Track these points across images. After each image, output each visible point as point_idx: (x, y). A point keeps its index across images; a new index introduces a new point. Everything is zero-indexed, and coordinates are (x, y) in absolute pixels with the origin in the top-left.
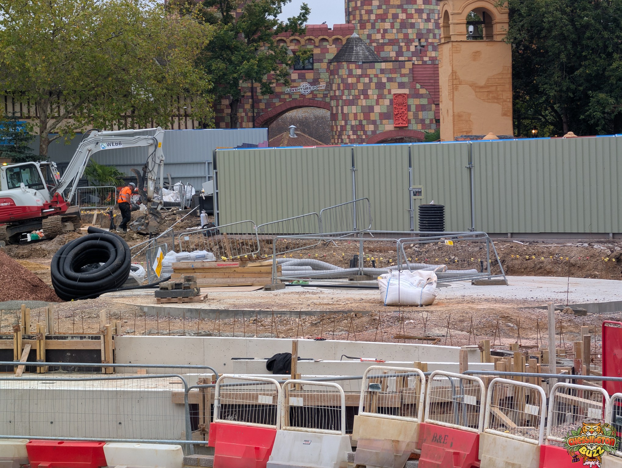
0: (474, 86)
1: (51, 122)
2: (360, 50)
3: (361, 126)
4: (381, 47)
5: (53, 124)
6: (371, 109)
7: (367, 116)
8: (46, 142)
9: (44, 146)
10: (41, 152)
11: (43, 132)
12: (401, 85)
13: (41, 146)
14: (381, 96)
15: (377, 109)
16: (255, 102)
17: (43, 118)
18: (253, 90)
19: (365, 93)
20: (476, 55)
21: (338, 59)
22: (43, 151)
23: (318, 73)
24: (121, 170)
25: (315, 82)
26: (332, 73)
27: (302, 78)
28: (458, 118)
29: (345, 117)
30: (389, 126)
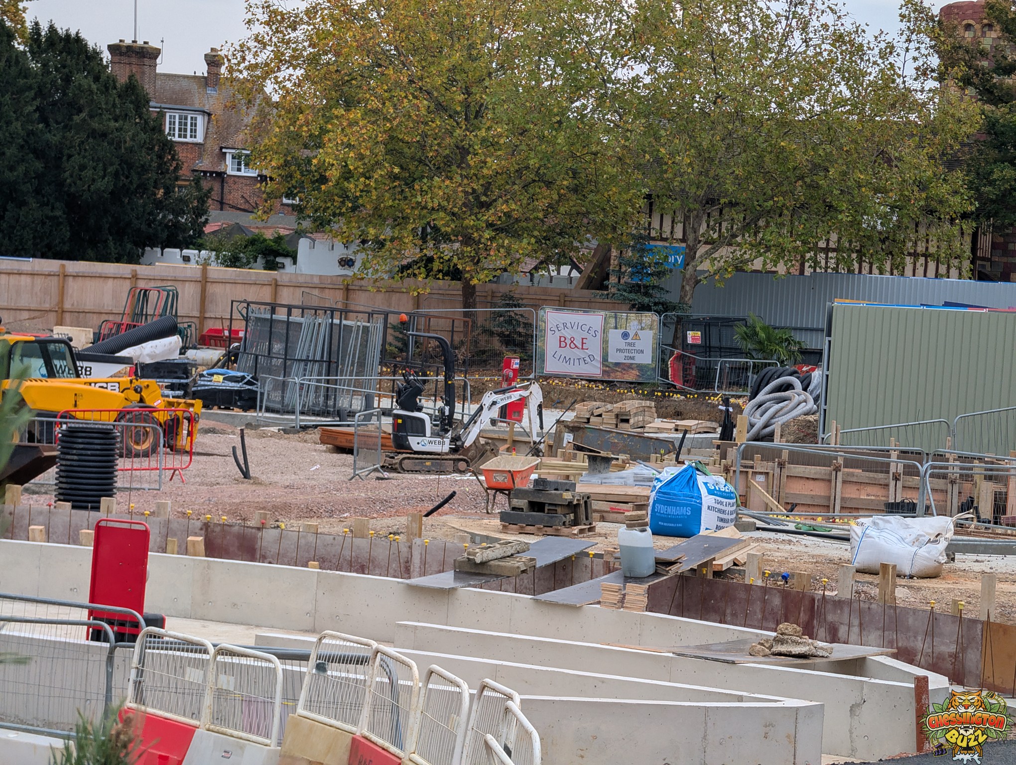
1: (702, 249)
5: (706, 252)
8: (692, 283)
9: (688, 288)
10: (682, 298)
11: (688, 265)
13: (683, 287)
17: (690, 242)
22: (686, 295)
24: (797, 336)
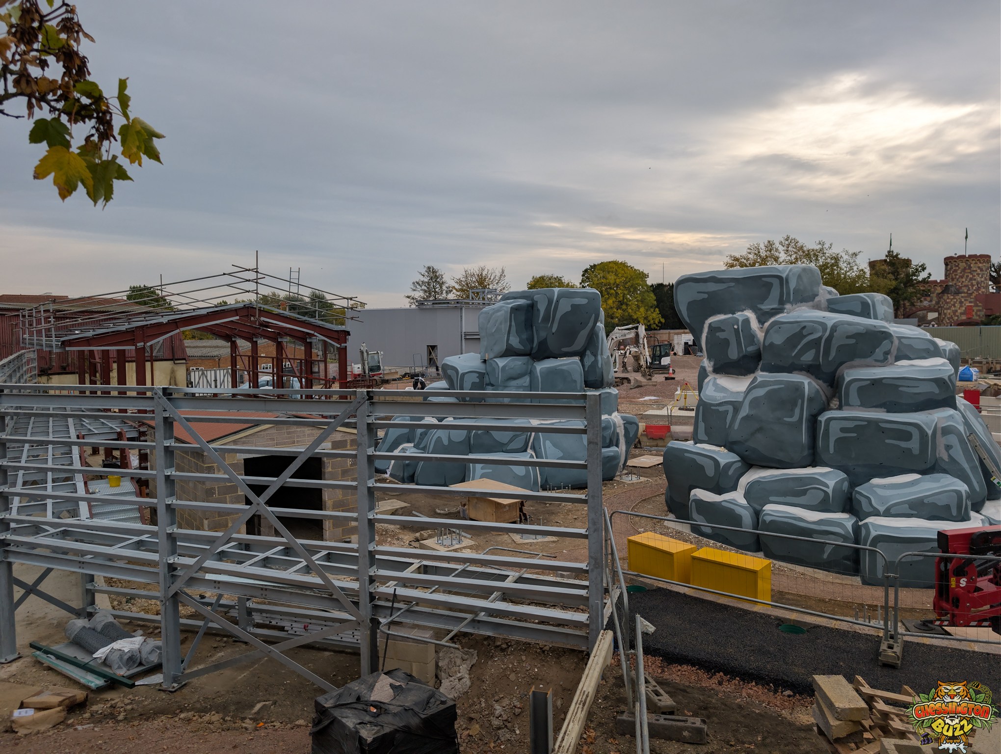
2: (952, 289)
3: (952, 318)
4: (961, 288)
6: (956, 311)
7: (955, 314)
12: (970, 302)
14: (961, 306)
15: (959, 311)
16: (905, 308)
18: (904, 304)
19: (954, 305)
21: (942, 292)
23: (933, 298)
25: (931, 301)
26: (939, 298)
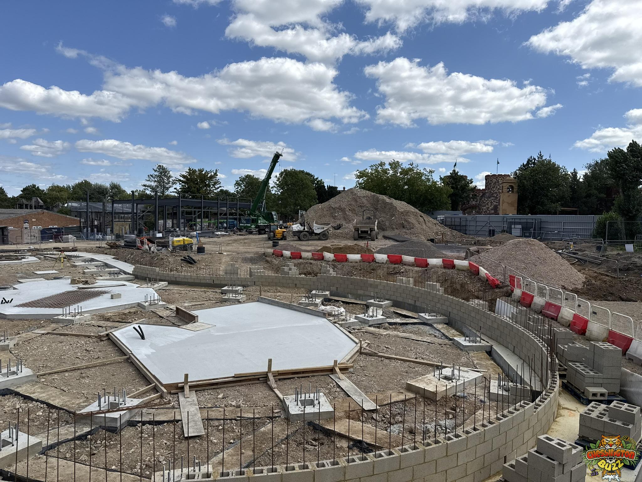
0: (508, 203)
2: (487, 194)
3: (486, 212)
4: (493, 194)
6: (489, 208)
7: (488, 209)
12: (497, 203)
14: (491, 205)
15: (490, 208)
19: (488, 204)
20: (509, 196)
21: (482, 196)
23: (477, 199)
25: (477, 201)
26: (480, 199)
27: (474, 200)
28: (503, 210)
29: (483, 209)
30: (493, 212)
